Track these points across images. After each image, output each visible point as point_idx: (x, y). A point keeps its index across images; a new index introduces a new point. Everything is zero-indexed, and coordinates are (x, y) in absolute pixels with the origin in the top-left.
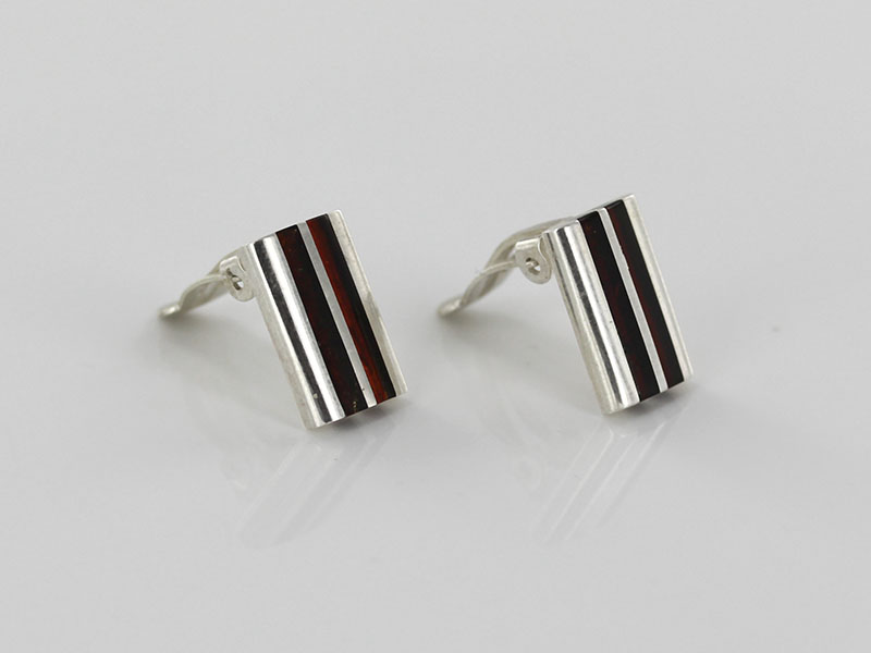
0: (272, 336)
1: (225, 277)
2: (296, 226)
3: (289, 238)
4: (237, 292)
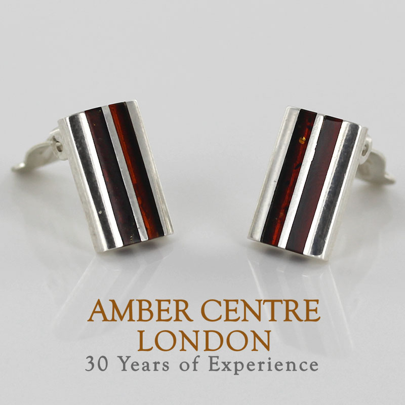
0: (76, 184)
1: (52, 142)
2: (100, 108)
3: (95, 115)
4: (59, 153)
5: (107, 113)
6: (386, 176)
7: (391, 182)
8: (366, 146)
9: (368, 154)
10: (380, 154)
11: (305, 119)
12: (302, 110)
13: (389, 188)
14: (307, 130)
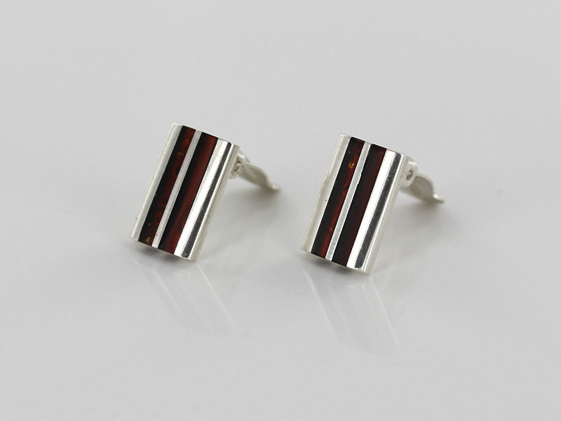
5: (196, 138)
6: (436, 196)
7: (440, 202)
8: (410, 171)
9: (413, 179)
10: (427, 178)
11: (355, 145)
12: (352, 138)
13: (441, 206)
14: (356, 155)
